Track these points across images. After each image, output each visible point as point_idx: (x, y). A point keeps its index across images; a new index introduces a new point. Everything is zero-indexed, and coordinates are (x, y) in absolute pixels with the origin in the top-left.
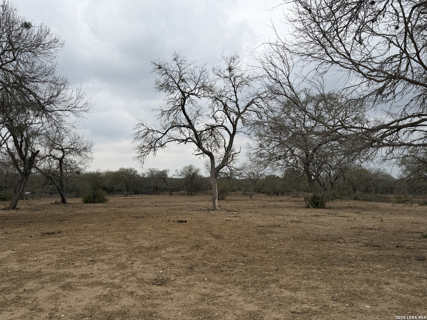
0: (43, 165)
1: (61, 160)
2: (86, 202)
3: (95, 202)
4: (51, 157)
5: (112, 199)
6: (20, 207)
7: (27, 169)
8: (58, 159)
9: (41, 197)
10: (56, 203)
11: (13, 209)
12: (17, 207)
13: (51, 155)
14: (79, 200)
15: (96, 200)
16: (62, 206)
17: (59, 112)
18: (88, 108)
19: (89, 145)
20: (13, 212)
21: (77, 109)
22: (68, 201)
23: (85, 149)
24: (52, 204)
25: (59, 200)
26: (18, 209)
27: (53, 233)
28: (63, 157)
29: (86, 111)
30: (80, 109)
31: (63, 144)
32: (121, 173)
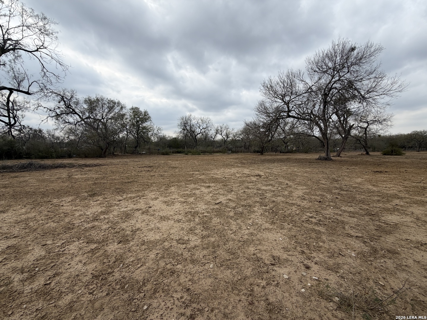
0: (354, 132)
1: (366, 129)
2: (385, 154)
3: (392, 155)
4: (358, 127)
5: (408, 153)
6: (342, 156)
7: (347, 135)
8: (364, 128)
9: (349, 151)
10: (362, 154)
11: (338, 156)
12: (340, 156)
13: (359, 126)
14: (378, 153)
15: (394, 154)
16: (368, 156)
17: (376, 97)
18: (401, 89)
19: (390, 117)
20: (339, 158)
21: (391, 92)
22: (371, 153)
23: (384, 120)
24: (360, 155)
25: (365, 153)
26: (341, 157)
27: (381, 172)
28: (367, 127)
29: (399, 91)
30: (394, 91)
31: (368, 119)
32: (414, 134)
